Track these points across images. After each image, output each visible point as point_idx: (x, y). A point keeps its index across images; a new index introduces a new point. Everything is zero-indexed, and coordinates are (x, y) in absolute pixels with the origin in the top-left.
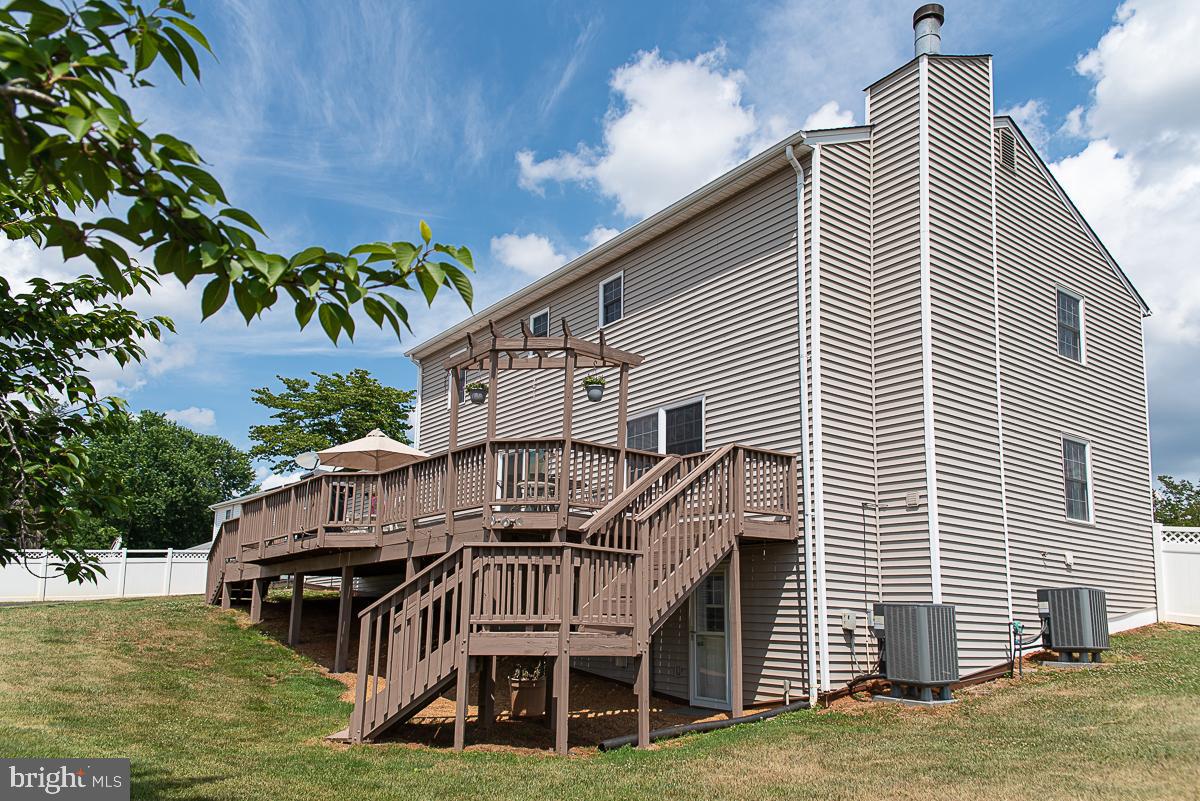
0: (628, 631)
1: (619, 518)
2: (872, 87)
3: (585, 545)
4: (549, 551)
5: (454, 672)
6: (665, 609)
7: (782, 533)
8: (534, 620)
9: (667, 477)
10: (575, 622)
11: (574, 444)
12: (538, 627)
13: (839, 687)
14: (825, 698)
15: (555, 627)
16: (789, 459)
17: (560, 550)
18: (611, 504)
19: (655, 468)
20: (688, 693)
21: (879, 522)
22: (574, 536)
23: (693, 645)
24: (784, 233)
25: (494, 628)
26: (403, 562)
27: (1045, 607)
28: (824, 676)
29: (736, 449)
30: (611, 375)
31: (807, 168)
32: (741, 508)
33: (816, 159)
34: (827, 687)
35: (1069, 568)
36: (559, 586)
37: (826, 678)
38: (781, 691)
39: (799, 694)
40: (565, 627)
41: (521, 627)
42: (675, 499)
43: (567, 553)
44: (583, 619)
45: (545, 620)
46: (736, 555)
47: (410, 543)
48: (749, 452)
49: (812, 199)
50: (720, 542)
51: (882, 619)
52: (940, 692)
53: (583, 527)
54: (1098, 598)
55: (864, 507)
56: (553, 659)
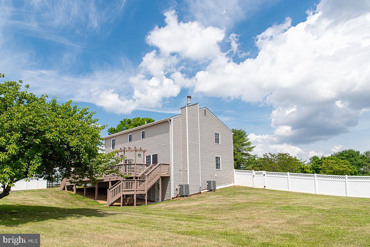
0: (144, 190)
1: (143, 174)
2: (181, 108)
3: (138, 179)
4: (133, 180)
5: (120, 197)
6: (149, 187)
7: (168, 175)
8: (131, 190)
9: (151, 168)
10: (137, 190)
11: (137, 164)
12: (131, 191)
13: (175, 197)
14: (173, 198)
15: (134, 191)
16: (169, 164)
17: (135, 180)
18: (142, 172)
19: (149, 166)
20: (155, 200)
21: (182, 173)
22: (136, 178)
23: (156, 192)
24: (168, 131)
25: (125, 191)
26: (109, 182)
27: (207, 184)
28: (173, 196)
29: (160, 164)
30: (142, 153)
31: (171, 122)
32: (161, 172)
33: (172, 121)
34: (173, 197)
35: (216, 177)
36: (134, 185)
37: (173, 195)
38: (167, 198)
39: (170, 198)
40: (135, 191)
41: (129, 191)
42: (152, 171)
43: (136, 181)
44: (138, 189)
45: (133, 189)
46: (160, 179)
47: (110, 179)
48: (162, 164)
49: (172, 126)
50: (158, 177)
51: (180, 187)
52: (187, 196)
53: (138, 176)
54: (214, 182)
55: (180, 171)
56: (134, 194)
